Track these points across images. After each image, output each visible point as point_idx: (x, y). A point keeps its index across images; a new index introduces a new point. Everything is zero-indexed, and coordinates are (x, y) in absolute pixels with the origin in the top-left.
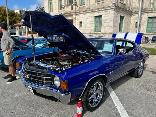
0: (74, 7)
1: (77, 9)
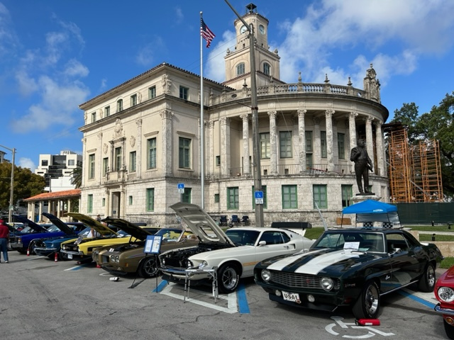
0: (121, 174)
1: (126, 177)
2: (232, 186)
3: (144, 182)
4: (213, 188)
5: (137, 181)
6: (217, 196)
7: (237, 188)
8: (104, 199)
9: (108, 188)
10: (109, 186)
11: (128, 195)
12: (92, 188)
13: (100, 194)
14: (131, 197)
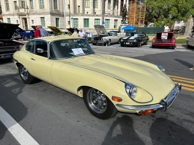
1: (29, 11)
2: (75, 18)
3: (39, 14)
4: (67, 18)
5: (35, 13)
6: (69, 22)
7: (78, 19)
8: (17, 21)
10: (20, 15)
11: (31, 20)
12: (9, 15)
13: (14, 18)
14: (33, 20)
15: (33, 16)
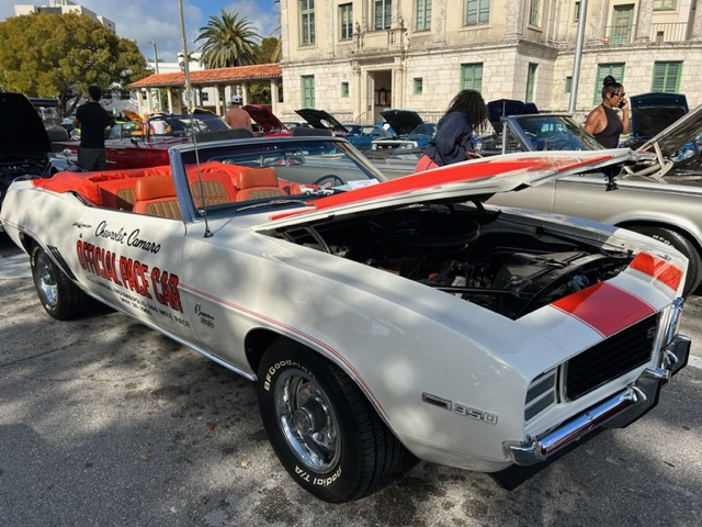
0: (398, 35)
1: (406, 41)
2: (611, 61)
4: (562, 67)
5: (436, 49)
6: (570, 80)
7: (622, 64)
8: (346, 84)
9: (361, 62)
10: (363, 59)
11: (411, 77)
13: (334, 75)
14: (419, 81)
15: (425, 61)
